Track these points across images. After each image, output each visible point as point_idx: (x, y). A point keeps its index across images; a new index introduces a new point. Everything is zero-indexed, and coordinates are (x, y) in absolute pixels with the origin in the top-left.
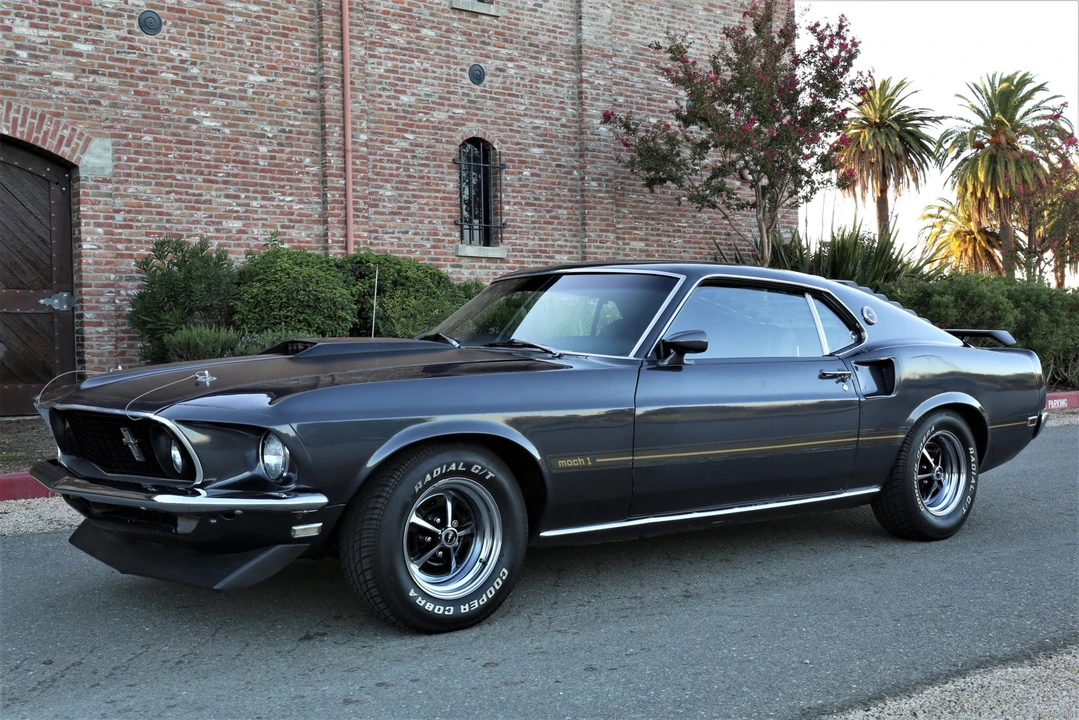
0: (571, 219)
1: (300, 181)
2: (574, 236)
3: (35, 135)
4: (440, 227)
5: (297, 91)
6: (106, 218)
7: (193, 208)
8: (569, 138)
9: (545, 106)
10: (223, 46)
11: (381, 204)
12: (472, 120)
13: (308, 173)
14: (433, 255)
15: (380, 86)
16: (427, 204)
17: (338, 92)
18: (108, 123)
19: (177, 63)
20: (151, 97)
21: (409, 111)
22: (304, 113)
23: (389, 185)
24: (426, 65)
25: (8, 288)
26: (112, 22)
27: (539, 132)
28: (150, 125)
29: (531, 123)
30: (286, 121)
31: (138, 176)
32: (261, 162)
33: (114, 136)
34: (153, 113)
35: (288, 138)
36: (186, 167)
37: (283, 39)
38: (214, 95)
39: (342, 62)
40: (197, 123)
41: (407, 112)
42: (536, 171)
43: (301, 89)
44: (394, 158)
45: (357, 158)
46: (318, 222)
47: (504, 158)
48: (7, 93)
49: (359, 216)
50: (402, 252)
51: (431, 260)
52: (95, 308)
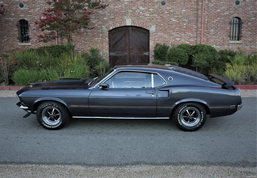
1: (192, 30)
3: (142, 26)
4: (225, 37)
5: (192, 12)
6: (154, 39)
7: (170, 36)
10: (177, 5)
11: (210, 33)
12: (235, 13)
13: (194, 28)
14: (222, 43)
15: (212, 9)
17: (201, 11)
18: (155, 22)
19: (168, 10)
20: (163, 17)
21: (219, 13)
22: (194, 16)
23: (213, 29)
24: (224, 3)
25: (139, 51)
26: (156, 4)
27: (254, 14)
28: (163, 22)
29: (252, 12)
30: (190, 18)
31: (160, 31)
32: (184, 27)
33: (156, 25)
34: (163, 20)
35: (190, 22)
36: (169, 29)
37: (190, 2)
38: (175, 15)
39: (202, 5)
40: (171, 20)
41: (218, 13)
42: (253, 23)
43: (193, 11)
44: (214, 23)
45: (205, 24)
46: (196, 38)
47: (243, 21)
48: (138, 19)
49: (204, 36)
50: (215, 43)
51: (222, 44)
52: (152, 55)
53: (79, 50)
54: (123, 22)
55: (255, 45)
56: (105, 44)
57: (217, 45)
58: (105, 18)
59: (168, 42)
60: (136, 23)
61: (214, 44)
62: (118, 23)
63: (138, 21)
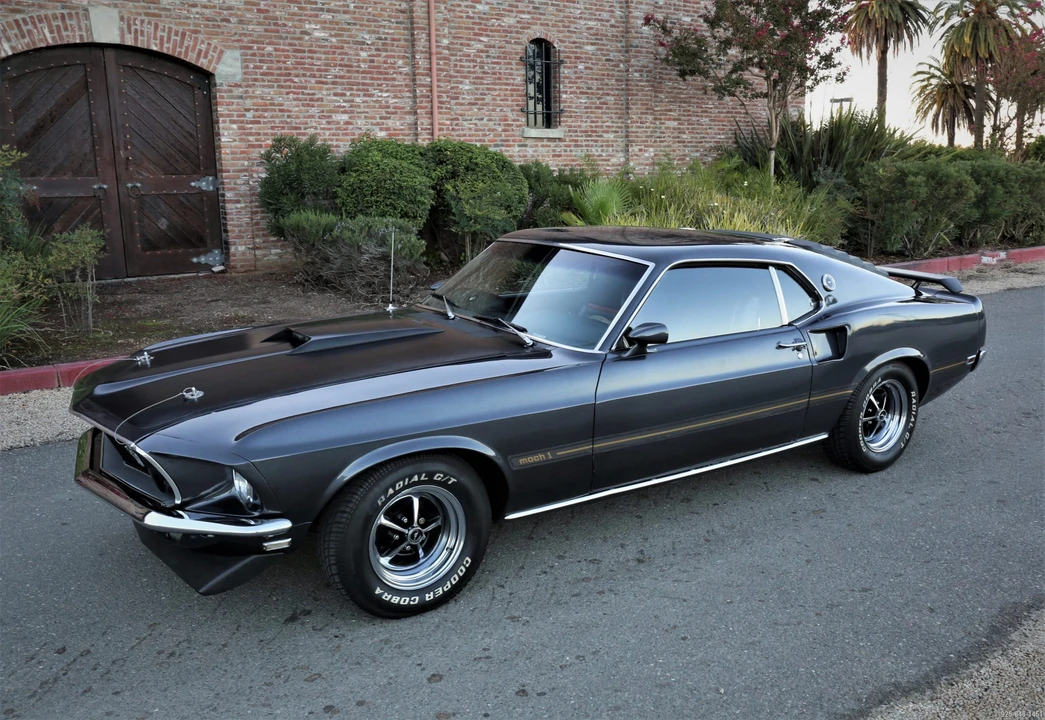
0: (618, 104)
1: (394, 79)
2: (620, 118)
3: (178, 49)
4: (509, 114)
5: (390, 4)
6: (238, 116)
7: (308, 105)
8: (617, 37)
9: (597, 10)
11: (461, 97)
12: (536, 24)
13: (401, 73)
14: (503, 137)
18: (237, 37)
20: (271, 14)
21: (483, 18)
22: (397, 23)
23: (467, 81)
25: (166, 174)
27: (592, 32)
28: (271, 37)
29: (585, 24)
30: (382, 30)
31: (263, 80)
32: (362, 65)
33: (242, 48)
34: (273, 27)
35: (384, 44)
36: (302, 72)
38: (322, 10)
40: (308, 34)
42: (590, 65)
44: (472, 58)
45: (440, 59)
46: (410, 113)
47: (562, 55)
48: (154, 15)
49: (443, 108)
50: (478, 135)
51: (502, 141)
52: (234, 189)
54: (74, 23)
55: (600, 144)
59: (303, 131)
60: (142, 32)
62: (45, 25)
63: (156, 26)
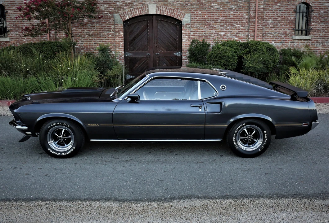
1: (242, 20)
3: (172, 14)
4: (288, 31)
6: (188, 33)
7: (211, 30)
11: (268, 25)
13: (245, 18)
14: (284, 39)
16: (283, 24)
18: (190, 10)
20: (201, 2)
22: (245, 1)
23: (271, 20)
25: (167, 51)
28: (201, 9)
30: (239, 4)
31: (197, 22)
32: (231, 16)
33: (191, 13)
34: (201, 6)
35: (239, 9)
36: (210, 19)
40: (213, 7)
42: (326, 11)
44: (273, 11)
45: (260, 12)
46: (247, 31)
47: (313, 8)
48: (166, 5)
49: (259, 29)
50: (274, 39)
51: (284, 40)
52: (185, 56)
53: (82, 49)
54: (144, 9)
56: (118, 40)
57: (277, 42)
58: (118, 3)
59: (209, 38)
60: (162, 10)
61: (273, 41)
62: (137, 10)
63: (166, 8)
